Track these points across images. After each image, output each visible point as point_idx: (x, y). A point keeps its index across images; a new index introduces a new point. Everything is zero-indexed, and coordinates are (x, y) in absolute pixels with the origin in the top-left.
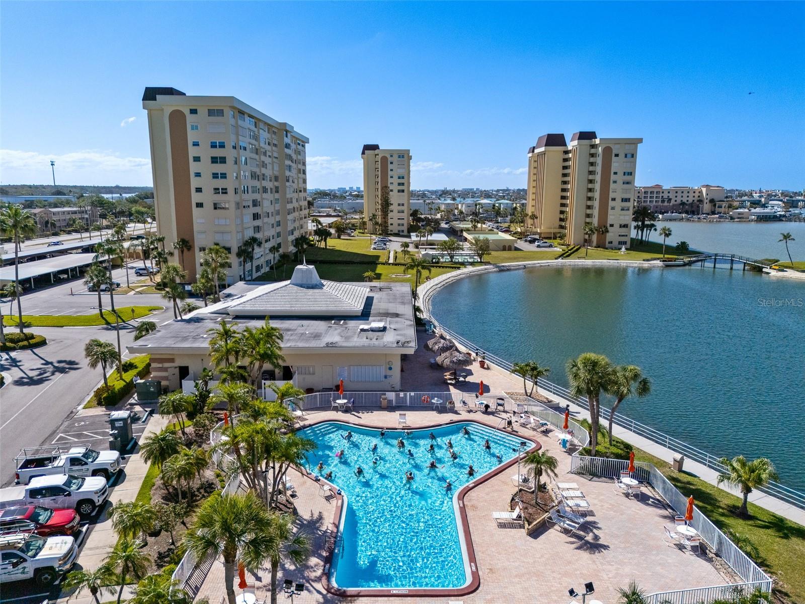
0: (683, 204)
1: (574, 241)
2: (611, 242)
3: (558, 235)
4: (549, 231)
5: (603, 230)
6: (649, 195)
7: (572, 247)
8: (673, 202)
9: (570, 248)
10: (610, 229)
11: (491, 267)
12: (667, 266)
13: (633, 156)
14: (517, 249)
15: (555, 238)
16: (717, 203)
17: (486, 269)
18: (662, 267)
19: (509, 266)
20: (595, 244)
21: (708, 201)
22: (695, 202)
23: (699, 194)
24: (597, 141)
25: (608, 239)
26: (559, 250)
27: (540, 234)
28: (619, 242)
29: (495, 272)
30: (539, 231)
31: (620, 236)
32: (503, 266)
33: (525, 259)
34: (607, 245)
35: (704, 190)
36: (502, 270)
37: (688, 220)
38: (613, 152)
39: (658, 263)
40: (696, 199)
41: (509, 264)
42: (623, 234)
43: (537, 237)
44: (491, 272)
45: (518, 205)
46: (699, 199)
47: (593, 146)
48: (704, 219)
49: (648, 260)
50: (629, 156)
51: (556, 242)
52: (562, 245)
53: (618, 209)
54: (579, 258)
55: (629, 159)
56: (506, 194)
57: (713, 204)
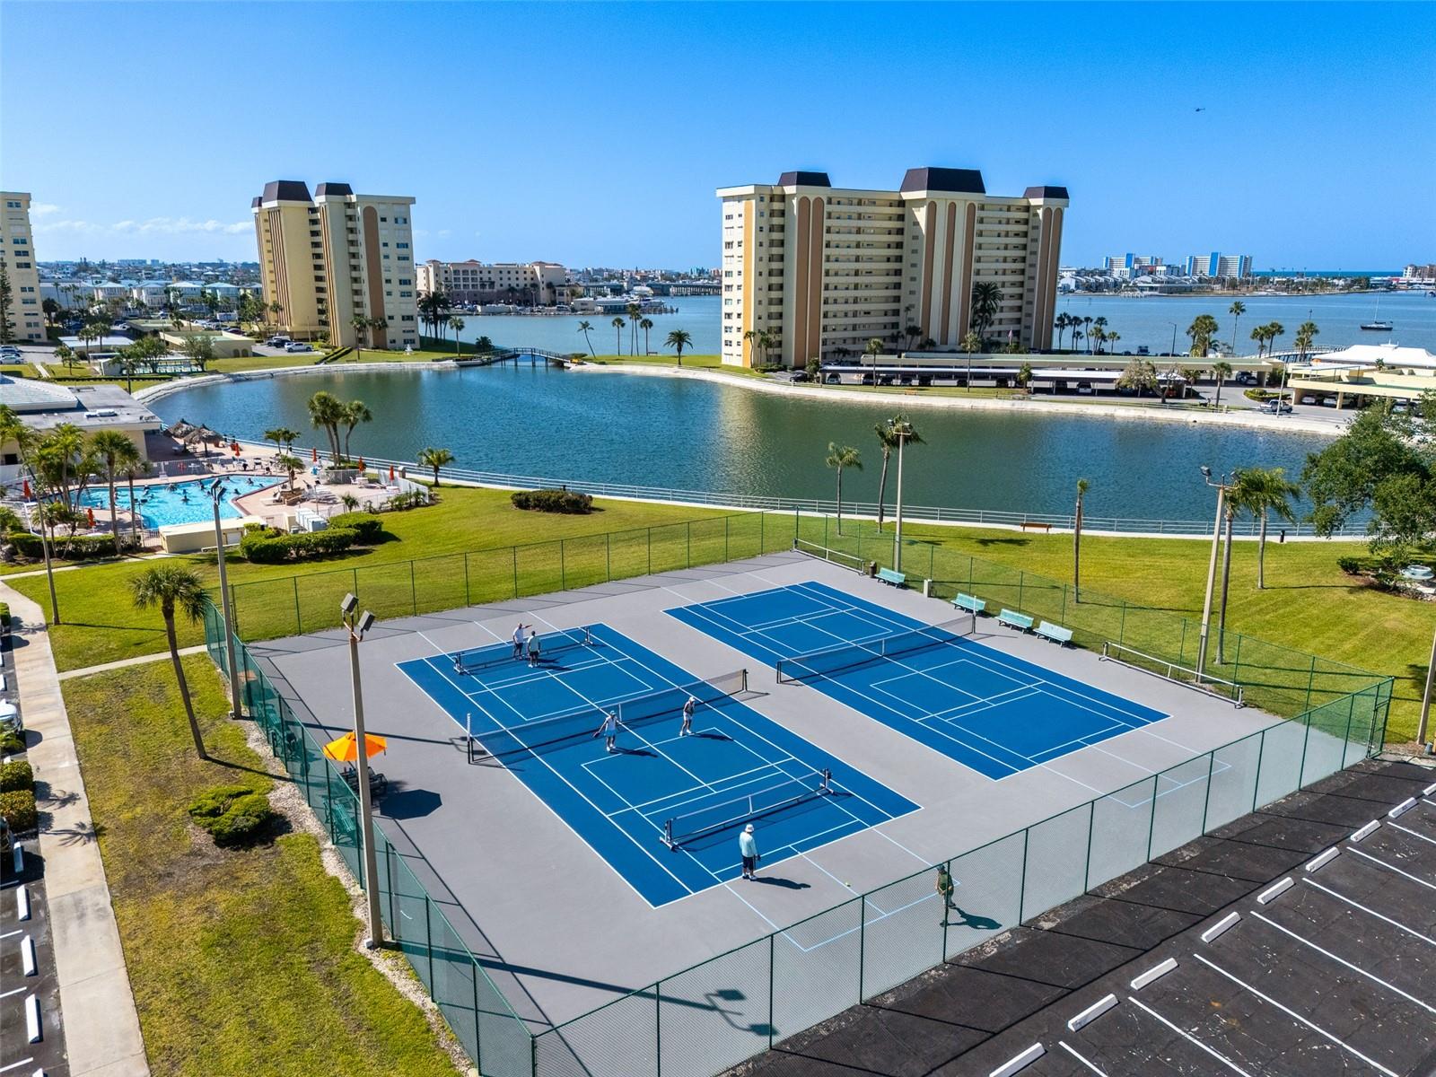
0: (511, 289)
1: (342, 341)
2: (394, 341)
3: (318, 335)
4: (303, 329)
5: (380, 324)
6: (461, 276)
7: (340, 349)
8: (497, 287)
9: (336, 351)
10: (388, 322)
11: (221, 376)
12: (462, 366)
13: (405, 221)
14: (256, 355)
15: (315, 339)
16: (557, 288)
17: (214, 380)
18: (456, 367)
19: (248, 375)
20: (371, 343)
21: (544, 286)
22: (528, 286)
23: (532, 276)
24: (354, 198)
25: (389, 337)
26: (321, 354)
27: (291, 334)
28: (405, 340)
29: (228, 382)
30: (288, 330)
31: (404, 331)
32: (239, 375)
33: (271, 366)
34: (389, 344)
35: (537, 269)
36: (238, 380)
37: (518, 313)
38: (378, 215)
39: (451, 363)
40: (529, 282)
41: (248, 372)
42: (407, 329)
43: (287, 338)
44: (223, 383)
45: (248, 291)
46: (532, 282)
47: (349, 205)
48: (538, 311)
49: (438, 360)
50: (400, 221)
51: (316, 345)
52: (326, 348)
53: (396, 294)
54: (348, 361)
55: (401, 225)
56: (220, 270)
57: (552, 290)
